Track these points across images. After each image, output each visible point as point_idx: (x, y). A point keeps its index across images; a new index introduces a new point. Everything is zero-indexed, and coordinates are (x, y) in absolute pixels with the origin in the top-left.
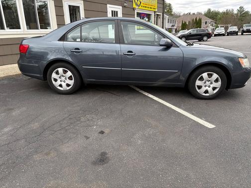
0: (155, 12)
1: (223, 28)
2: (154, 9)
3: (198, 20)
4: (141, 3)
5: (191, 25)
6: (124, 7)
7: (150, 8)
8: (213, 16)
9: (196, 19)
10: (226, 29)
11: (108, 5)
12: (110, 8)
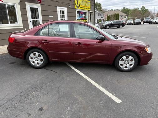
0: (89, 11)
1: (132, 20)
2: (89, 9)
3: (117, 14)
4: (79, 5)
5: (112, 18)
6: (68, 8)
7: (86, 8)
8: (126, 11)
9: (116, 13)
10: (134, 20)
11: (58, 7)
12: (59, 9)
